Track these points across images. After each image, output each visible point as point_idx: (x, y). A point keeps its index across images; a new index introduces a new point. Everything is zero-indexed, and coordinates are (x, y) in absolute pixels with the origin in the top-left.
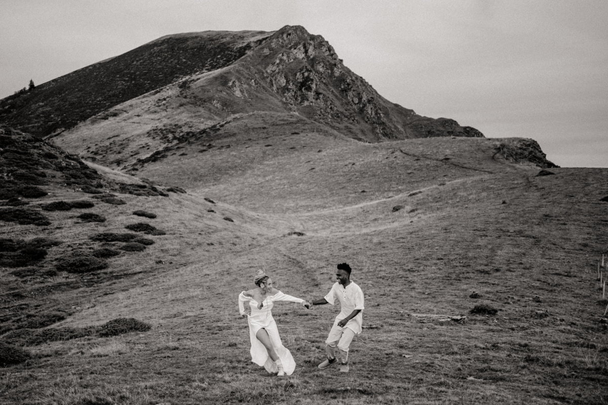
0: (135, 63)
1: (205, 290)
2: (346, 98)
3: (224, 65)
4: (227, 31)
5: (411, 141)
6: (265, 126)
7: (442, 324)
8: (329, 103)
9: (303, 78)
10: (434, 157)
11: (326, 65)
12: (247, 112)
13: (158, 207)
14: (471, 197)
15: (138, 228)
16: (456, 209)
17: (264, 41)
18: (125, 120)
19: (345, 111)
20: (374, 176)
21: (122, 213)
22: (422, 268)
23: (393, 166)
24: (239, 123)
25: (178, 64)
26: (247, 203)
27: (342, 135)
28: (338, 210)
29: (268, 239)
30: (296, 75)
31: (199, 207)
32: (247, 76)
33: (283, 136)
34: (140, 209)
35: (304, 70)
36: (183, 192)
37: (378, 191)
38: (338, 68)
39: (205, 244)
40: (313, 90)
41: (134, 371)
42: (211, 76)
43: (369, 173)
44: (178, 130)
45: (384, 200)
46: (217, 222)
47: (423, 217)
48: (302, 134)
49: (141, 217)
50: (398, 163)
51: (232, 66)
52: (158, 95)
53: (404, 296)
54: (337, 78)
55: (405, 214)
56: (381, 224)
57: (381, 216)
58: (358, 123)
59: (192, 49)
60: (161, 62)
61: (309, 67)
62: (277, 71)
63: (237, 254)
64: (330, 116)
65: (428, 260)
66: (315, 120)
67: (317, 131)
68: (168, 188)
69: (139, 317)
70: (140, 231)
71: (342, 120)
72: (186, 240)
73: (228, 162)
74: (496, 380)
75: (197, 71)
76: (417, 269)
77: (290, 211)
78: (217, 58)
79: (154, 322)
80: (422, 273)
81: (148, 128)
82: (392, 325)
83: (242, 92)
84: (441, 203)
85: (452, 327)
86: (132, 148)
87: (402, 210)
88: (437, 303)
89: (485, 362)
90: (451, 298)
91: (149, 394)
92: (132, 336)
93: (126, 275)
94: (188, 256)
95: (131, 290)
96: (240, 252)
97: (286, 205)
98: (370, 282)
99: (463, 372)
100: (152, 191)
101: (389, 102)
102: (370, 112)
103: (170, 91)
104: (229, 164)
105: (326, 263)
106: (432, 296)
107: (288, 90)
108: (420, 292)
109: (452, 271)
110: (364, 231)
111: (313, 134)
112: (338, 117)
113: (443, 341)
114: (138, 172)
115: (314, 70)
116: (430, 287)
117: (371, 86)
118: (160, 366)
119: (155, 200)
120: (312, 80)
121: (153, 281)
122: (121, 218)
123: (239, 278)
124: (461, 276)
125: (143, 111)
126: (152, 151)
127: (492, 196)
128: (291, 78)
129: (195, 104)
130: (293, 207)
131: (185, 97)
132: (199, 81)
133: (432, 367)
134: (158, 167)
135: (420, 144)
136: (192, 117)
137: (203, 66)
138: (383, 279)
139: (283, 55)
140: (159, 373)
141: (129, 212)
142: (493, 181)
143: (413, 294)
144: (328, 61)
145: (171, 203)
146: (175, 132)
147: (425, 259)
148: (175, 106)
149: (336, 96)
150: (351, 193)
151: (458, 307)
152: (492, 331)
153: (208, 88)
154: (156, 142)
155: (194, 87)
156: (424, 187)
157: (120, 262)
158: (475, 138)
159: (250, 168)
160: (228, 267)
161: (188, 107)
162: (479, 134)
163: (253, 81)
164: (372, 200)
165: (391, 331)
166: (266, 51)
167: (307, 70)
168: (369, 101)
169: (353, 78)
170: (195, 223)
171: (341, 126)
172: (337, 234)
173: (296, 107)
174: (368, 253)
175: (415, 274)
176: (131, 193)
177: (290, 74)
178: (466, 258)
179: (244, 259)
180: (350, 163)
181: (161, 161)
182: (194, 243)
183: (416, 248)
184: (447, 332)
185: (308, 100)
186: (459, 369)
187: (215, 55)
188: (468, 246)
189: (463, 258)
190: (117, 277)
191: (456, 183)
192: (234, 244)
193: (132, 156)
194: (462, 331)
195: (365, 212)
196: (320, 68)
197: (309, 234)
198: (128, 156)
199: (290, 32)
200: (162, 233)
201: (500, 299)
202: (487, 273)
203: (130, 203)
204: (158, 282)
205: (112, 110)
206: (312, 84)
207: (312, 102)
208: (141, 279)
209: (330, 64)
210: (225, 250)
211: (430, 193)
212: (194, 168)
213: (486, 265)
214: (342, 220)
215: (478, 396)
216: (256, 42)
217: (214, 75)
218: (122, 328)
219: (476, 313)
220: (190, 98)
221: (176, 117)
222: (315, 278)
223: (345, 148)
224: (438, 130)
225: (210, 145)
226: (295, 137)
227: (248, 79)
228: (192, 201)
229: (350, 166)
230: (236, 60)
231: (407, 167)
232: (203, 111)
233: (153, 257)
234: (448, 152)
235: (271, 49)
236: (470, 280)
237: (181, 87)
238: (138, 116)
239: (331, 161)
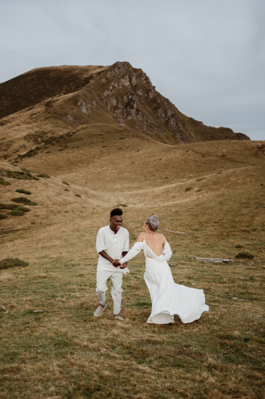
0: (15, 88)
1: (63, 241)
2: (157, 114)
3: (75, 91)
5: (199, 143)
6: (102, 133)
7: (216, 264)
8: (145, 117)
9: (128, 100)
10: (215, 154)
11: (144, 90)
12: (90, 124)
13: (32, 187)
14: (239, 181)
15: (19, 200)
16: (228, 190)
17: (102, 73)
18: (9, 128)
19: (155, 123)
20: (174, 167)
21: (9, 191)
22: (204, 228)
23: (187, 160)
24: (85, 131)
25: (44, 89)
26: (90, 186)
27: (153, 140)
28: (149, 190)
29: (103, 209)
30: (123, 97)
31: (59, 187)
32: (90, 98)
33: (114, 141)
34: (21, 188)
35: (129, 94)
36: (49, 177)
37: (176, 178)
38: (152, 93)
39: (63, 212)
40: (135, 108)
41: (18, 291)
42: (66, 98)
43: (171, 166)
44: (45, 136)
45: (180, 183)
46: (71, 198)
47: (206, 195)
48: (126, 139)
49: (21, 194)
50: (190, 159)
51: (80, 91)
52: (30, 111)
53: (192, 246)
54: (151, 99)
55: (194, 193)
56: (178, 200)
57: (178, 194)
58: (164, 131)
59: (53, 78)
60: (32, 88)
61: (132, 92)
62: (111, 95)
63: (83, 218)
64: (145, 126)
65: (208, 223)
66: (136, 129)
67: (137, 137)
68: (39, 174)
69: (21, 258)
70: (21, 202)
71: (153, 129)
72: (51, 209)
73: (77, 158)
74: (251, 300)
75: (56, 95)
76: (201, 229)
77: (118, 191)
78: (71, 85)
79: (30, 261)
80: (204, 232)
81: (25, 134)
82: (183, 264)
83: (87, 109)
84: (218, 186)
85: (223, 266)
86: (15, 147)
87: (192, 190)
88: (213, 251)
89: (244, 288)
90: (223, 248)
91: (29, 305)
92: (17, 270)
93: (12, 231)
94: (52, 219)
95: (15, 241)
96: (86, 217)
97: (115, 187)
98: (170, 237)
99: (230, 294)
100: (28, 177)
101: (186, 116)
102: (172, 124)
103: (39, 109)
104: (79, 159)
105: (141, 224)
106: (210, 247)
107: (118, 108)
108: (202, 244)
109: (224, 230)
110: (166, 204)
111: (134, 139)
112: (151, 127)
113: (217, 275)
114: (18, 164)
115: (136, 94)
116: (209, 240)
117: (174, 105)
118: (35, 288)
119: (30, 183)
120: (134, 101)
121: (30, 235)
122: (8, 194)
123: (85, 234)
124: (230, 233)
125: (21, 122)
126: (27, 149)
127: (254, 180)
128: (120, 100)
129: (55, 118)
130: (120, 188)
131: (49, 113)
132: (58, 101)
133: (210, 291)
134: (32, 161)
135: (206, 146)
136: (53, 127)
137: (61, 91)
138: (178, 235)
139: (115, 83)
140: (35, 292)
141: (14, 190)
142: (255, 170)
143: (198, 245)
144: (145, 88)
145: (41, 184)
146: (43, 137)
147: (206, 222)
148: (42, 119)
149: (150, 112)
150: (158, 179)
151: (227, 254)
152: (250, 269)
153: (64, 106)
154: (31, 143)
155: (55, 106)
156: (207, 175)
157: (8, 223)
158: (244, 141)
159: (92, 162)
160: (78, 227)
161: (51, 120)
162: (247, 138)
163: (94, 102)
164: (172, 183)
165: (183, 268)
166: (104, 81)
167: (131, 94)
168: (172, 116)
169: (162, 99)
170: (57, 198)
171: (153, 133)
172: (148, 206)
173: (123, 120)
174: (168, 218)
175: (199, 232)
176: (14, 177)
177: (119, 97)
178: (234, 222)
179: (88, 222)
180: (158, 159)
181: (34, 156)
182: (56, 211)
183: (201, 215)
184: (220, 269)
185: (131, 115)
186: (227, 293)
187: (69, 83)
188: (236, 214)
189: (232, 222)
190: (6, 233)
191: (229, 172)
192: (82, 212)
193: (14, 153)
194: (230, 269)
195: (167, 191)
196: (140, 93)
197: (130, 206)
198: (12, 152)
199: (120, 66)
200: (35, 204)
201: (256, 249)
202: (248, 232)
203: (14, 184)
204: (33, 236)
206: (134, 104)
207: (134, 117)
208: (22, 234)
209: (147, 90)
210: (76, 216)
211: (211, 179)
212: (55, 162)
213: (247, 227)
214: (152, 197)
215: (239, 309)
216: (97, 74)
217: (68, 97)
218: (10, 264)
219: (239, 257)
220: (53, 113)
221: (43, 127)
222: (134, 234)
223: (155, 148)
224: (219, 136)
225: (66, 146)
226: (122, 141)
227: (91, 100)
228: (54, 183)
229: (158, 161)
230: (83, 86)
231: (196, 161)
232: (61, 123)
233: (29, 220)
234: (225, 150)
235: (107, 79)
236: (236, 237)
237: (46, 106)
238: (18, 125)
239: (145, 157)
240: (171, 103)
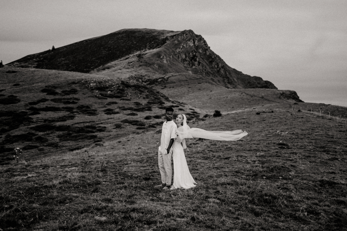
0: (110, 42)
2: (212, 65)
4: (155, 30)
8: (204, 67)
9: (193, 55)
11: (203, 49)
17: (174, 37)
18: (114, 71)
19: (211, 71)
20: (236, 102)
24: (175, 77)
25: (133, 44)
30: (189, 54)
32: (169, 54)
33: (195, 84)
37: (238, 107)
38: (208, 51)
40: (197, 61)
42: (153, 53)
43: (234, 101)
44: (143, 78)
48: (202, 84)
50: (244, 98)
51: (161, 48)
52: (127, 60)
54: (208, 55)
58: (217, 77)
59: (138, 37)
60: (123, 42)
61: (196, 50)
62: (181, 51)
64: (204, 73)
75: (142, 49)
78: (152, 43)
83: (167, 61)
102: (222, 72)
103: (133, 57)
107: (186, 61)
111: (207, 84)
112: (208, 74)
115: (198, 52)
117: (222, 60)
120: (197, 57)
125: (122, 67)
128: (187, 55)
129: (146, 65)
131: (141, 62)
132: (147, 55)
136: (146, 72)
137: (145, 47)
139: (184, 44)
144: (204, 48)
148: (137, 66)
149: (207, 64)
153: (152, 58)
155: (145, 58)
161: (144, 67)
163: (171, 56)
164: (237, 110)
166: (176, 42)
167: (195, 52)
168: (222, 67)
169: (215, 56)
173: (190, 69)
177: (187, 53)
180: (226, 97)
185: (195, 66)
187: (150, 42)
196: (200, 51)
199: (187, 33)
205: (106, 65)
206: (197, 58)
209: (205, 49)
216: (171, 37)
220: (144, 63)
221: (139, 71)
223: (221, 90)
224: (253, 82)
226: (200, 85)
227: (169, 55)
230: (162, 45)
232: (151, 69)
234: (263, 94)
235: (178, 41)
237: (138, 57)
238: (120, 69)
239: (217, 95)
240: (221, 58)
